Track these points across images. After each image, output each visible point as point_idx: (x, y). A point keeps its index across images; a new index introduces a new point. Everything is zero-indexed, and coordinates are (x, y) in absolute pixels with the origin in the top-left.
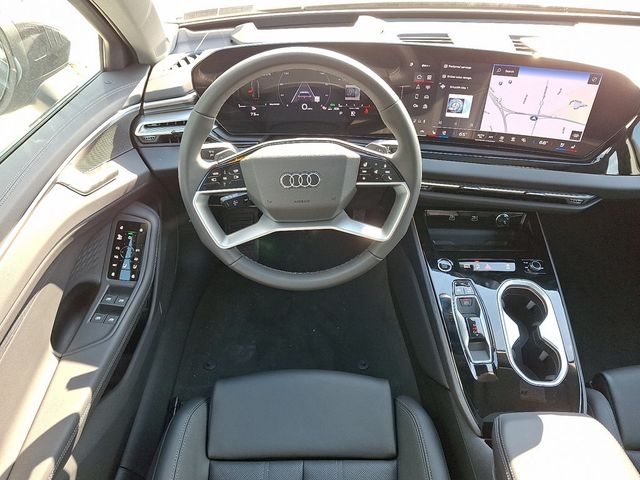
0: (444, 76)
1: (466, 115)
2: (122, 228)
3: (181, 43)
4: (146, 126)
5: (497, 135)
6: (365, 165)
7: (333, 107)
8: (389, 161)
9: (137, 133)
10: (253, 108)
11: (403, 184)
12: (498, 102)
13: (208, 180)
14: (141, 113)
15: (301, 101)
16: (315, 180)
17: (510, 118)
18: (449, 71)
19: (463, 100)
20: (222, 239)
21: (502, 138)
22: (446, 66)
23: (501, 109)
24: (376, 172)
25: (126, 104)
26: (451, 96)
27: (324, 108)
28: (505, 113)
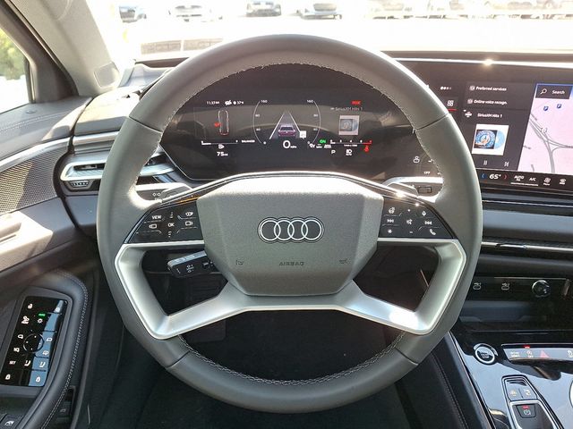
0: (470, 101)
1: (499, 151)
2: (30, 307)
3: (136, 77)
4: (77, 168)
5: (540, 177)
6: (392, 211)
7: (323, 145)
8: (428, 206)
9: (64, 177)
10: (221, 146)
11: (455, 242)
12: (541, 134)
13: (143, 227)
14: (70, 151)
15: (282, 138)
16: (314, 230)
17: (558, 154)
18: (477, 95)
19: (495, 132)
20: (159, 322)
21: (547, 180)
22: (472, 88)
23: (547, 142)
24: (409, 222)
25: (48, 136)
26: (479, 127)
27: (312, 146)
28: (552, 147)
